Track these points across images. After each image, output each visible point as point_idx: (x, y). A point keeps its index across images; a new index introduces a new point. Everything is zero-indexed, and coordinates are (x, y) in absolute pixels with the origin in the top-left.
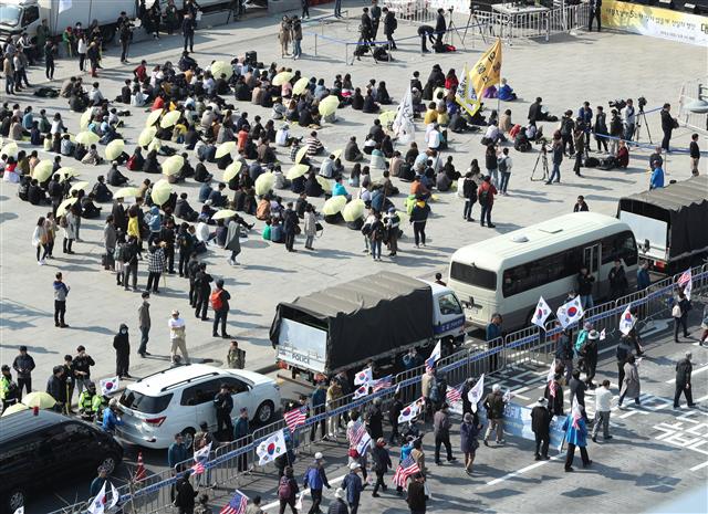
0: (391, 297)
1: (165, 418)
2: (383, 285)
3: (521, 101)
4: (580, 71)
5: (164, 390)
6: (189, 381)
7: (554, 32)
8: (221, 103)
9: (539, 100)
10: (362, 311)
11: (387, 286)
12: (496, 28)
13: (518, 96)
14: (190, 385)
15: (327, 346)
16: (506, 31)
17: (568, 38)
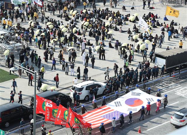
0: (179, 53)
1: (82, 93)
2: (178, 50)
3: (169, 21)
4: (183, 14)
5: (82, 86)
6: (88, 84)
7: (177, 5)
8: (99, 19)
9: (173, 20)
10: (173, 55)
11: (178, 51)
12: (164, 3)
13: (168, 20)
14: (88, 85)
15: (166, 63)
16: (166, 4)
17: (181, 6)
